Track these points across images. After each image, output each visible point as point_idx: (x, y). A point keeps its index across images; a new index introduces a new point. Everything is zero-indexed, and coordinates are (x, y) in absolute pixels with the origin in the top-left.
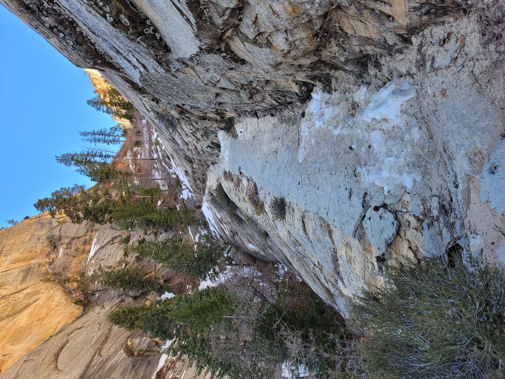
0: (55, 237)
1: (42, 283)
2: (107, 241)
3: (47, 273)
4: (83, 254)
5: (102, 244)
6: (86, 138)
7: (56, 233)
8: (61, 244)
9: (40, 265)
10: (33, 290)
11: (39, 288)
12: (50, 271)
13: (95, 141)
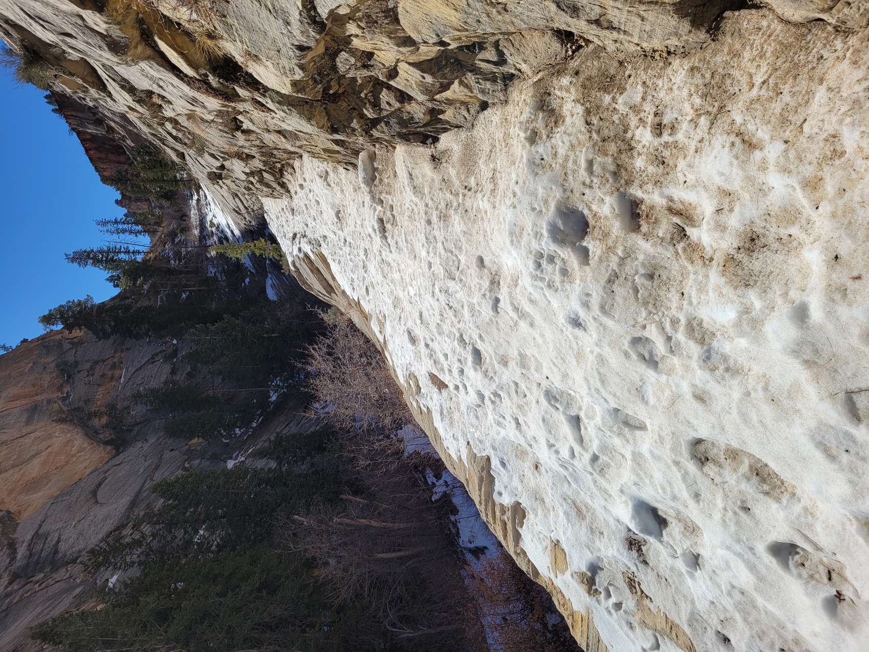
0: (69, 364)
1: (54, 424)
2: (146, 359)
3: (61, 411)
4: (111, 381)
5: (139, 365)
6: (105, 229)
7: (70, 358)
8: (79, 372)
9: (49, 401)
10: (43, 433)
11: (51, 431)
12: (65, 408)
13: (118, 232)
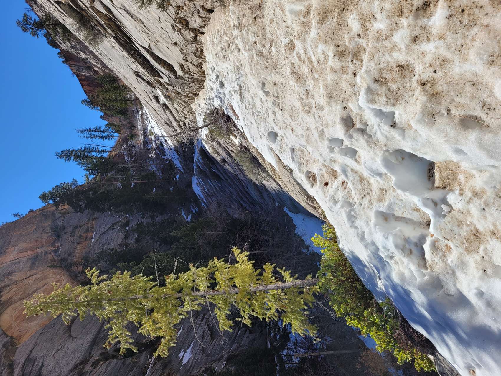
0: (59, 227)
1: (49, 269)
2: (108, 227)
3: (54, 260)
4: (86, 241)
5: (104, 230)
6: (83, 135)
7: (60, 223)
8: (65, 233)
9: (46, 253)
10: (41, 275)
11: (46, 274)
12: (56, 258)
13: (92, 137)
